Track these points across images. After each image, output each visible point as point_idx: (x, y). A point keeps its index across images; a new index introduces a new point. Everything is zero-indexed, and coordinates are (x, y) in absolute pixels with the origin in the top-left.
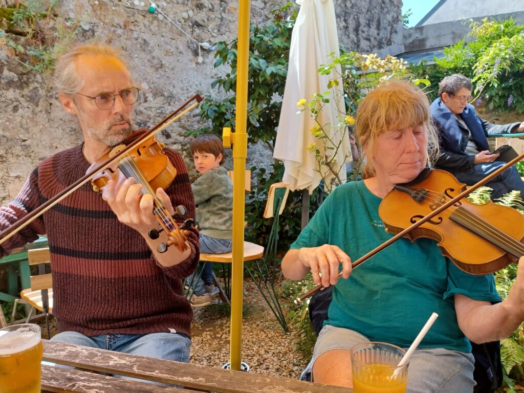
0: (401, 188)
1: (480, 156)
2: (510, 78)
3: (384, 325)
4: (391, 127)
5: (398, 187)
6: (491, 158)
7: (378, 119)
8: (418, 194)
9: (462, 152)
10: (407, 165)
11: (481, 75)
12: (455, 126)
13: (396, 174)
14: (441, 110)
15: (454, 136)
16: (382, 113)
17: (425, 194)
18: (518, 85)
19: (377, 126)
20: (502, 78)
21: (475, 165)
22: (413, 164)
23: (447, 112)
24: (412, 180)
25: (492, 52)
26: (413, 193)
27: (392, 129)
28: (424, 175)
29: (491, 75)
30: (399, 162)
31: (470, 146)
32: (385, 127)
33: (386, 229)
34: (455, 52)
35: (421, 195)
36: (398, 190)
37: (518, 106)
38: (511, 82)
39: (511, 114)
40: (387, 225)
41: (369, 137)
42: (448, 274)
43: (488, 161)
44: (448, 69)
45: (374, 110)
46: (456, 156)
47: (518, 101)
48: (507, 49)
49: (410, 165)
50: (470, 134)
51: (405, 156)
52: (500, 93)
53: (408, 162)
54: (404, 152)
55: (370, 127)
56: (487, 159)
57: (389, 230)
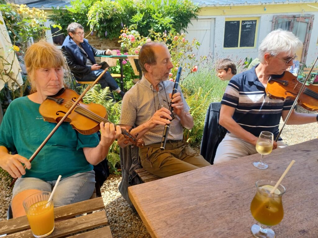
0: (50, 98)
1: (93, 67)
2: (104, 22)
3: (49, 171)
4: (43, 66)
5: (49, 98)
6: (98, 68)
7: (37, 60)
8: (59, 101)
9: (84, 65)
10: (52, 86)
11: (91, 20)
12: (79, 52)
13: (46, 91)
14: (71, 43)
15: (79, 57)
16: (39, 57)
17: (62, 100)
18: (109, 26)
19: (36, 64)
20: (101, 22)
21: (91, 71)
22: (55, 87)
23: (74, 44)
24: (55, 94)
25: (94, 8)
26: (57, 100)
27: (44, 67)
28: (62, 92)
29: (96, 20)
30: (48, 84)
31: (88, 61)
32: (40, 65)
33: (44, 119)
34: (76, 4)
35: (60, 101)
36: (48, 99)
37: (110, 36)
38: (105, 24)
39: (108, 40)
40: (44, 117)
41: (31, 69)
42: (78, 138)
43: (97, 69)
44: (74, 14)
45: (34, 55)
46: (82, 67)
47: (109, 34)
48: (100, 7)
49: (53, 87)
50: (87, 56)
51: (51, 82)
52: (101, 29)
53: (52, 85)
54: (50, 80)
55: (32, 64)
56: (97, 68)
57: (46, 120)
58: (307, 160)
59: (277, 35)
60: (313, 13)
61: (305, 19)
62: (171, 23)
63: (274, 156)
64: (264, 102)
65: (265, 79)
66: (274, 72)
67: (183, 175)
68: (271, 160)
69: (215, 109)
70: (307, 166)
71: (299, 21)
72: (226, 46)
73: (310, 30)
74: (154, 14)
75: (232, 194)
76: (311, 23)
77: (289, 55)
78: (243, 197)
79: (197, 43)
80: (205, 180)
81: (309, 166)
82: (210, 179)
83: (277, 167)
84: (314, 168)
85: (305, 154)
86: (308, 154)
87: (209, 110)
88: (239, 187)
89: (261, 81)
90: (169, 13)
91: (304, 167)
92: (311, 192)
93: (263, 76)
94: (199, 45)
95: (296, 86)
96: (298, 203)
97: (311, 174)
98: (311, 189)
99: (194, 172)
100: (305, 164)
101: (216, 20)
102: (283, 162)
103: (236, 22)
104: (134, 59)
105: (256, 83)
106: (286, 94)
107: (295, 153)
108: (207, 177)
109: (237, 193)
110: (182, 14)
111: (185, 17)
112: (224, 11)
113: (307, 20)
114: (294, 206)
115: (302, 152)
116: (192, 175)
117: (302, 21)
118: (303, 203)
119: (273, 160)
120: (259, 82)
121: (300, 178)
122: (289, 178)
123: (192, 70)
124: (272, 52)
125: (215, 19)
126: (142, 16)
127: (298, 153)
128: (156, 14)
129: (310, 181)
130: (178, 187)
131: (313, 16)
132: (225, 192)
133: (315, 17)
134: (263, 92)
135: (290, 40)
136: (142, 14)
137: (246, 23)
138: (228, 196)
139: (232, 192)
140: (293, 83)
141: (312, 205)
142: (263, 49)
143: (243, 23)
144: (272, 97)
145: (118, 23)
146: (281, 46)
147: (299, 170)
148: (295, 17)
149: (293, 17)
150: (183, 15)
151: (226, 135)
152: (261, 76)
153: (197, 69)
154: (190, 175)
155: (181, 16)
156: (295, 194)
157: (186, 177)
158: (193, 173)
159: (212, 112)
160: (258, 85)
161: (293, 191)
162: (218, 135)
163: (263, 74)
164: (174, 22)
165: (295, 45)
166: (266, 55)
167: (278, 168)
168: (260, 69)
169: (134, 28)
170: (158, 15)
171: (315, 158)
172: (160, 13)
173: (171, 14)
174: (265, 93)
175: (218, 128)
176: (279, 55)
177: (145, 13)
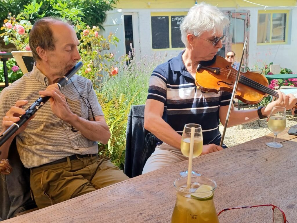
58: (254, 161)
59: (199, 10)
60: (248, 9)
61: (241, 15)
62: (78, 16)
63: (212, 161)
64: (195, 97)
65: (194, 67)
66: (203, 58)
67: (78, 199)
68: (207, 166)
69: (139, 114)
70: (254, 168)
71: (235, 18)
72: (155, 47)
73: (248, 28)
74: (56, 4)
75: (152, 216)
76: (247, 20)
77: (214, 34)
78: (167, 218)
79: (114, 38)
80: (112, 202)
81: (256, 167)
82: (121, 200)
83: (215, 173)
84: (263, 169)
85: (251, 154)
86: (255, 154)
87: (131, 117)
88: (163, 205)
89: (190, 71)
90: (76, 4)
91: (251, 169)
92: (260, 198)
93: (191, 64)
94: (118, 41)
95: (229, 73)
96: (244, 214)
97: (259, 177)
98: (259, 195)
99: (96, 193)
100: (252, 166)
101: (140, 14)
102: (224, 166)
103: (164, 18)
104: (23, 57)
105: (183, 73)
106: (219, 85)
107: (239, 154)
108: (115, 198)
109: (158, 214)
110: (94, 5)
111: (99, 9)
112: (148, 3)
113: (242, 17)
114: (239, 220)
115: (248, 152)
116: (92, 198)
117: (238, 17)
118: (250, 214)
119: (211, 165)
120: (187, 72)
121: (245, 183)
122: (232, 184)
123: (111, 73)
124: (195, 31)
125: (138, 13)
126: (39, 6)
127: (243, 154)
128: (58, 4)
129: (258, 185)
130: (66, 218)
131: (249, 12)
132: (141, 214)
133: (251, 13)
134: (192, 84)
135: (213, 16)
136: (39, 4)
137: (176, 19)
138: (145, 219)
139: (152, 212)
140: (226, 70)
141: (262, 214)
142: (184, 29)
143: (173, 19)
144: (204, 91)
145: (4, 15)
146: (204, 24)
147: (244, 173)
148: (230, 13)
149: (228, 13)
150: (96, 7)
151: (156, 148)
152: (189, 65)
153: (117, 71)
154: (89, 198)
155: (93, 7)
156: (240, 203)
157: (81, 202)
158: (94, 194)
159: (135, 118)
160: (186, 76)
161: (237, 201)
162: (146, 150)
163: (191, 62)
164: (84, 15)
165: (219, 22)
166: (189, 36)
167: (218, 173)
168: (187, 56)
169: (24, 17)
170: (62, 5)
171: (263, 158)
172: (65, 3)
173: (80, 5)
174: (195, 85)
175: (145, 140)
176: (202, 35)
177: (43, 4)
